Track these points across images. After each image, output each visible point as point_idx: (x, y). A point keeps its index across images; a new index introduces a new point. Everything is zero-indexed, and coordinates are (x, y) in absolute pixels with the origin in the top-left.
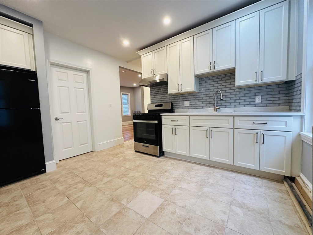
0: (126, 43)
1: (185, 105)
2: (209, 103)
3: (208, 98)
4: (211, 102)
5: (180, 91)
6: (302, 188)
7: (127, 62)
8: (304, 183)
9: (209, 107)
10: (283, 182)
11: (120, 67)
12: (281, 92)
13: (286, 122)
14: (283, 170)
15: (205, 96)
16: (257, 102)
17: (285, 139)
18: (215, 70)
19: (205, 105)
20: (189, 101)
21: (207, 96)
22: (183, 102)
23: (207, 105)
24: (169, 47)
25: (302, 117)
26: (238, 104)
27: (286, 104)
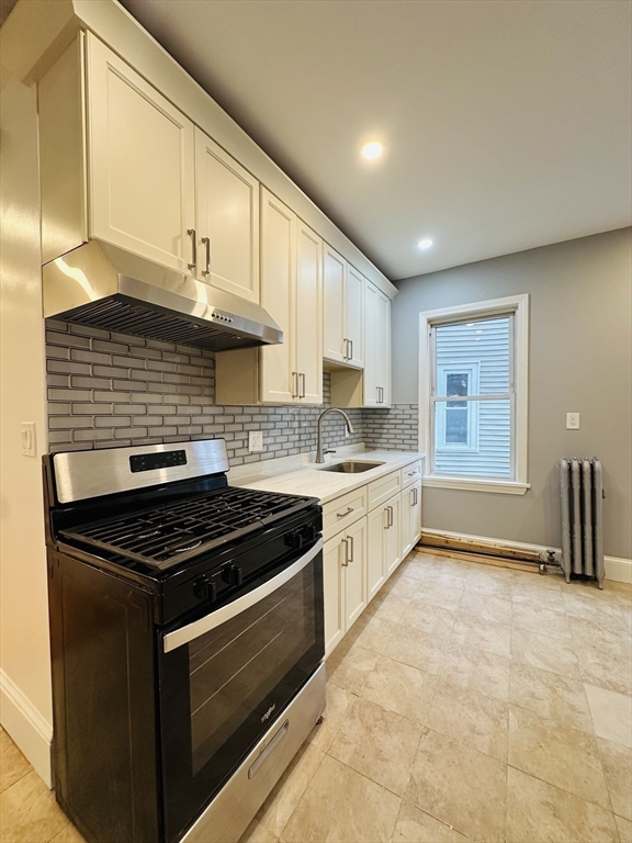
1: (251, 449)
8: (441, 536)
20: (262, 436)
22: (244, 436)
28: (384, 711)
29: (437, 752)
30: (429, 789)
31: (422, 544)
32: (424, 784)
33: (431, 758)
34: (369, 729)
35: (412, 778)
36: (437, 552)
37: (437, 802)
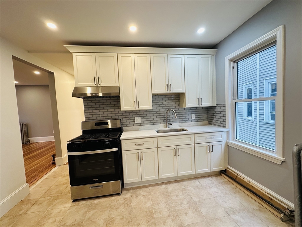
0: (51, 25)
1: (136, 122)
2: (159, 119)
3: (159, 115)
4: (161, 119)
5: (137, 109)
6: (237, 177)
7: (29, 52)
8: (235, 173)
9: (159, 123)
10: (221, 174)
11: (14, 58)
12: (204, 112)
13: (222, 135)
14: (221, 167)
15: (155, 113)
16: (192, 118)
17: (222, 146)
18: (171, 92)
19: (156, 121)
20: (140, 118)
21: (158, 112)
22: (133, 118)
23: (158, 121)
24: (121, 56)
25: (227, 131)
26: (181, 120)
27: (207, 120)
28: (131, 204)
29: (125, 220)
30: (113, 222)
31: (224, 172)
32: (114, 220)
33: (122, 219)
34: (123, 204)
35: (114, 217)
36: (229, 179)
37: (111, 224)
